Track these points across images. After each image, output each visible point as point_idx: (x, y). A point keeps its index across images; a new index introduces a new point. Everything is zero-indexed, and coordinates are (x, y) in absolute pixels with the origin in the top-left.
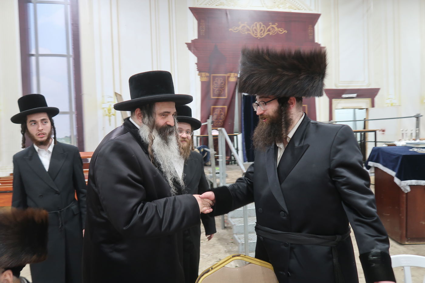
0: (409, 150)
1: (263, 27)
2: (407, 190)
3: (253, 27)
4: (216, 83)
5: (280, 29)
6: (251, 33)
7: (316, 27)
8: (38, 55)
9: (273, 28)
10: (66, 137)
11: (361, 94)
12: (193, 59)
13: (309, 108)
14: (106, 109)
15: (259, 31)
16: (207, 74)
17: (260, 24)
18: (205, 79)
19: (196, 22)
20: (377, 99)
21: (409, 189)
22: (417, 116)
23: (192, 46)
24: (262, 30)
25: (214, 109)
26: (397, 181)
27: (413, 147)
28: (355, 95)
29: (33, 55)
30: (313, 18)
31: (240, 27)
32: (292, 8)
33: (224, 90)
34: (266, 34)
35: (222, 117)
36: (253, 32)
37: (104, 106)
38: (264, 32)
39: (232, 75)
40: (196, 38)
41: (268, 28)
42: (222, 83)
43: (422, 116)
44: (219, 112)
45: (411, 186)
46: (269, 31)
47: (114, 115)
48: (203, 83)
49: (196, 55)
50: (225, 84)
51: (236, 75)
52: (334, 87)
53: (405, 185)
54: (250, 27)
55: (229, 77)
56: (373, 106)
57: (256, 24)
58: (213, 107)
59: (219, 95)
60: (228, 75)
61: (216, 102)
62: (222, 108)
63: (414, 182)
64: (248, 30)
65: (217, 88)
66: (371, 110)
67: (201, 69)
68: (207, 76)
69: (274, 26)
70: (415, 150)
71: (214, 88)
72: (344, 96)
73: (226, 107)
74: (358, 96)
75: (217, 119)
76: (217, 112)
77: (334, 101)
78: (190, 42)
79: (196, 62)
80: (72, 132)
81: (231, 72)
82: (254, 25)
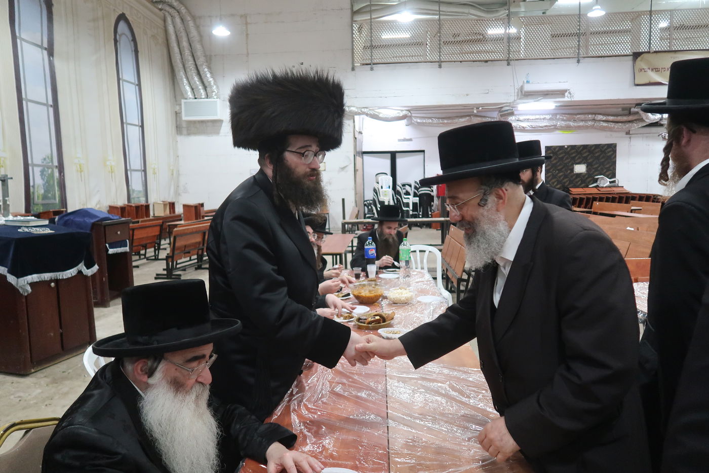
0: (19, 230)
2: (27, 291)
21: (29, 289)
22: (3, 179)
26: (11, 279)
27: (22, 226)
43: (12, 178)
45: (32, 285)
53: (24, 283)
63: (35, 278)
70: (26, 230)
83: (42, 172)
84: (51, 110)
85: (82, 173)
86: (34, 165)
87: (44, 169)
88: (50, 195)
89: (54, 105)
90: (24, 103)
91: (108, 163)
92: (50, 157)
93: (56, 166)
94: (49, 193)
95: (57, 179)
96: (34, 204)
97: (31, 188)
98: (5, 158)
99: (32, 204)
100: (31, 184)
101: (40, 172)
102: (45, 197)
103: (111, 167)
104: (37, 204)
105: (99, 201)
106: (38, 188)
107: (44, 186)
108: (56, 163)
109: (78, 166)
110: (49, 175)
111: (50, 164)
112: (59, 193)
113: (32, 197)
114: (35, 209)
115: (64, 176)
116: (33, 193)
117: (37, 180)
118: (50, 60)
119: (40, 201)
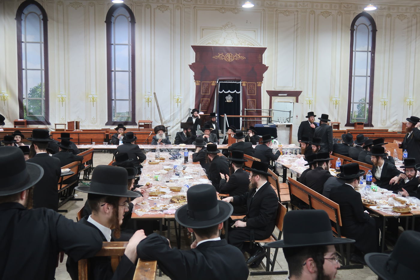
1: (232, 56)
3: (226, 55)
4: (204, 86)
5: (242, 57)
6: (225, 59)
7: (263, 55)
8: (115, 71)
9: (237, 56)
10: (127, 112)
11: (290, 94)
12: (192, 73)
13: (257, 101)
14: (147, 99)
15: (229, 58)
16: (200, 82)
17: (230, 54)
18: (198, 84)
19: (195, 53)
20: (299, 97)
23: (192, 67)
24: (231, 57)
25: (202, 100)
28: (286, 95)
29: (113, 71)
30: (262, 50)
31: (219, 56)
32: (250, 45)
33: (209, 90)
34: (233, 59)
35: (207, 104)
36: (226, 59)
37: (146, 97)
38: (232, 59)
39: (213, 82)
40: (195, 62)
41: (235, 56)
42: (207, 86)
44: (205, 102)
46: (235, 58)
47: (150, 102)
48: (197, 86)
49: (194, 71)
50: (209, 87)
51: (215, 82)
52: (273, 90)
54: (225, 56)
55: (211, 83)
56: (297, 101)
57: (228, 54)
58: (201, 99)
59: (206, 93)
60: (211, 82)
61: (204, 96)
62: (207, 100)
64: (223, 57)
65: (204, 89)
66: (296, 104)
67: (196, 78)
68: (199, 83)
69: (238, 55)
71: (203, 89)
72: (279, 95)
73: (209, 99)
74: (288, 96)
75: (204, 106)
76: (204, 102)
77: (273, 98)
78: (191, 64)
79: (194, 75)
80: (130, 109)
81: (213, 80)
82: (227, 55)
83: (358, 106)
84: (369, 79)
85: (386, 106)
86: (354, 103)
87: (360, 104)
88: (361, 116)
89: (371, 76)
90: (353, 78)
91: (408, 100)
92: (364, 99)
93: (368, 103)
94: (362, 115)
95: (367, 109)
96: (352, 119)
97: (351, 113)
98: (339, 101)
99: (351, 119)
100: (351, 110)
101: (357, 106)
102: (358, 116)
103: (410, 102)
104: (353, 119)
105: (397, 120)
106: (355, 112)
107: (358, 112)
108: (368, 101)
109: (383, 102)
110: (362, 107)
111: (364, 102)
112: (367, 115)
113: (351, 116)
114: (352, 121)
115: (372, 107)
116: (352, 115)
117: (355, 109)
118: (372, 56)
119: (355, 118)
